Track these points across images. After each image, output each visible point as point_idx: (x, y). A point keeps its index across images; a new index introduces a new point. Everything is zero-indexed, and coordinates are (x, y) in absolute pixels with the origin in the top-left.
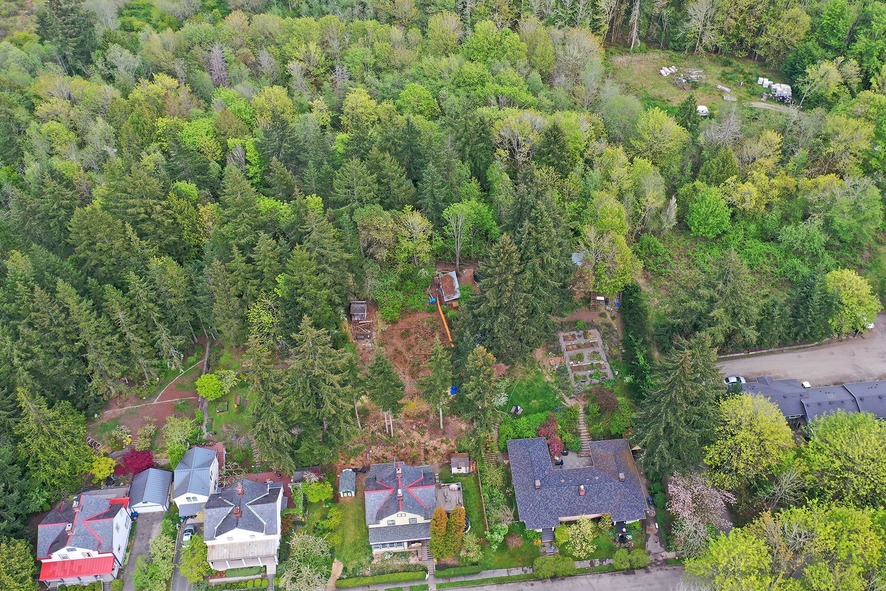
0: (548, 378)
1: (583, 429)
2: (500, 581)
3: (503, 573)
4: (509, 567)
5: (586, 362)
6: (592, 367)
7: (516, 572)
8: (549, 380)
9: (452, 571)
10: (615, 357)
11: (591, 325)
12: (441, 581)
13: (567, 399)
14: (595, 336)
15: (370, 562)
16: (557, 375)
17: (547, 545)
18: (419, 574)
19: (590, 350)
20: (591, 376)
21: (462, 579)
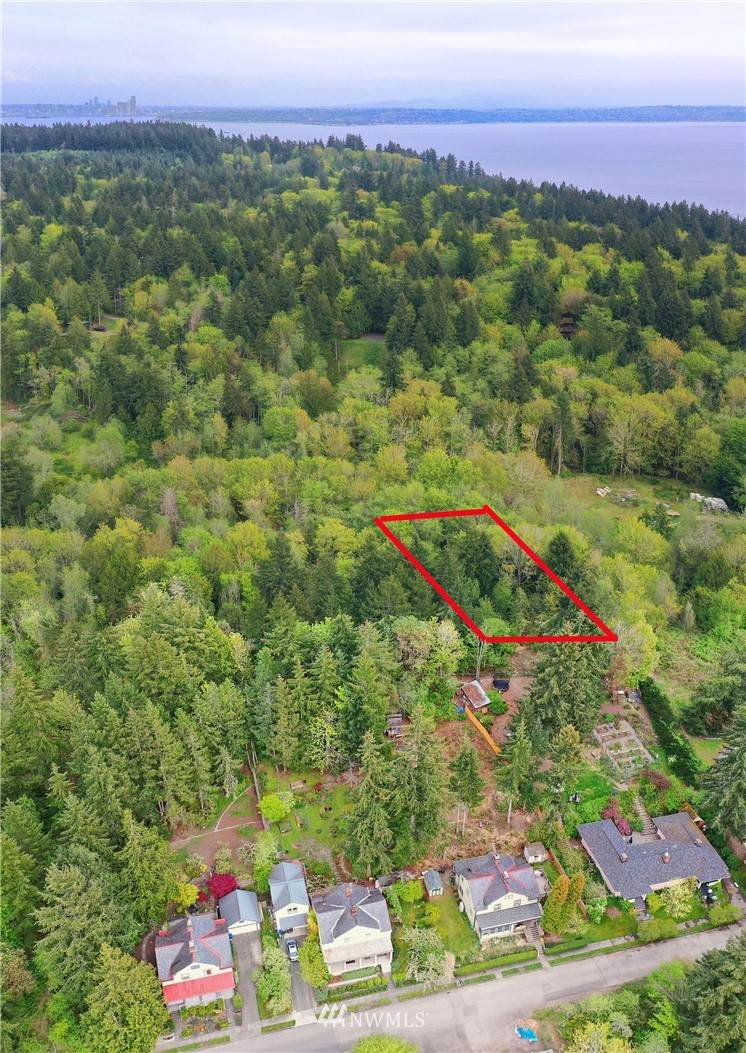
0: (593, 768)
1: (641, 810)
2: (608, 951)
3: (607, 944)
4: (612, 938)
5: (625, 750)
6: (631, 753)
7: (620, 941)
8: (595, 769)
9: (562, 947)
10: (650, 743)
11: (618, 717)
12: (552, 958)
13: (618, 785)
14: (625, 726)
15: (480, 949)
16: (601, 764)
17: (642, 914)
18: (532, 954)
19: (626, 739)
20: (634, 762)
21: (572, 954)
